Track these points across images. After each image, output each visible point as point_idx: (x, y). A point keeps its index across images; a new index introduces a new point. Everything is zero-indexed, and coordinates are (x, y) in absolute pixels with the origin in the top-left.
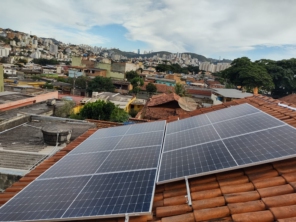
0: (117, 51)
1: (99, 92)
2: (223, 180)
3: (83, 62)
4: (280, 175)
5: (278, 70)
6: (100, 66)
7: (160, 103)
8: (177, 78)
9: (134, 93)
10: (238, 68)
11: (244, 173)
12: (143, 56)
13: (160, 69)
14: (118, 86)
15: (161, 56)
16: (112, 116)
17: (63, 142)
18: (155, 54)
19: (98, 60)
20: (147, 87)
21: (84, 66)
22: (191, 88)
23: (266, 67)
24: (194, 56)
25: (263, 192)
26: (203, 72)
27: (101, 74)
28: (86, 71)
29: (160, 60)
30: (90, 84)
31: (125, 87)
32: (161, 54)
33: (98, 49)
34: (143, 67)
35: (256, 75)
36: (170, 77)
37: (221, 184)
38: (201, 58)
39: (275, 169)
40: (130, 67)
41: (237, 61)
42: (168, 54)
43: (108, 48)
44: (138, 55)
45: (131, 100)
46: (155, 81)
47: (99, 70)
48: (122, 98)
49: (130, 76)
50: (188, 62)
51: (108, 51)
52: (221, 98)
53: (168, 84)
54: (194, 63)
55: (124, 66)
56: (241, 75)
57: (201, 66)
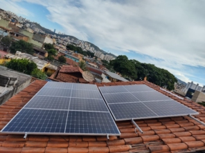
0: (38, 26)
1: (22, 52)
2: (150, 123)
3: (10, 25)
4: (176, 123)
5: (141, 69)
6: (24, 33)
7: (69, 71)
8: (80, 57)
9: (49, 59)
10: (120, 61)
11: (158, 120)
12: (57, 35)
13: (69, 47)
14: (37, 51)
15: (70, 39)
16: (33, 73)
17: (11, 85)
18: (67, 36)
19: (23, 28)
20: (59, 58)
21: (10, 29)
22: (89, 66)
23: (135, 65)
24: (92, 45)
25: (172, 130)
26: (96, 58)
27: (24, 39)
28: (11, 33)
29: (69, 42)
30: (14, 44)
31: (42, 54)
32: (71, 37)
33: (23, 20)
34: (55, 42)
35: (129, 68)
36: (76, 55)
37: (149, 125)
38: (96, 48)
39: (173, 121)
40: (48, 40)
41: (120, 57)
42: (76, 39)
43: (31, 21)
44: (54, 33)
45: (46, 64)
46: (65, 55)
47: (23, 36)
48: (40, 61)
49: (48, 46)
50: (88, 48)
51: (30, 23)
52: (109, 78)
53: (74, 60)
54: (92, 50)
55: (44, 38)
56: (121, 66)
57: (96, 53)
